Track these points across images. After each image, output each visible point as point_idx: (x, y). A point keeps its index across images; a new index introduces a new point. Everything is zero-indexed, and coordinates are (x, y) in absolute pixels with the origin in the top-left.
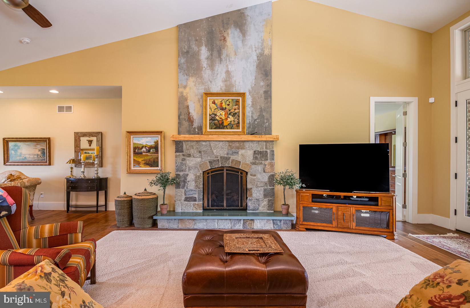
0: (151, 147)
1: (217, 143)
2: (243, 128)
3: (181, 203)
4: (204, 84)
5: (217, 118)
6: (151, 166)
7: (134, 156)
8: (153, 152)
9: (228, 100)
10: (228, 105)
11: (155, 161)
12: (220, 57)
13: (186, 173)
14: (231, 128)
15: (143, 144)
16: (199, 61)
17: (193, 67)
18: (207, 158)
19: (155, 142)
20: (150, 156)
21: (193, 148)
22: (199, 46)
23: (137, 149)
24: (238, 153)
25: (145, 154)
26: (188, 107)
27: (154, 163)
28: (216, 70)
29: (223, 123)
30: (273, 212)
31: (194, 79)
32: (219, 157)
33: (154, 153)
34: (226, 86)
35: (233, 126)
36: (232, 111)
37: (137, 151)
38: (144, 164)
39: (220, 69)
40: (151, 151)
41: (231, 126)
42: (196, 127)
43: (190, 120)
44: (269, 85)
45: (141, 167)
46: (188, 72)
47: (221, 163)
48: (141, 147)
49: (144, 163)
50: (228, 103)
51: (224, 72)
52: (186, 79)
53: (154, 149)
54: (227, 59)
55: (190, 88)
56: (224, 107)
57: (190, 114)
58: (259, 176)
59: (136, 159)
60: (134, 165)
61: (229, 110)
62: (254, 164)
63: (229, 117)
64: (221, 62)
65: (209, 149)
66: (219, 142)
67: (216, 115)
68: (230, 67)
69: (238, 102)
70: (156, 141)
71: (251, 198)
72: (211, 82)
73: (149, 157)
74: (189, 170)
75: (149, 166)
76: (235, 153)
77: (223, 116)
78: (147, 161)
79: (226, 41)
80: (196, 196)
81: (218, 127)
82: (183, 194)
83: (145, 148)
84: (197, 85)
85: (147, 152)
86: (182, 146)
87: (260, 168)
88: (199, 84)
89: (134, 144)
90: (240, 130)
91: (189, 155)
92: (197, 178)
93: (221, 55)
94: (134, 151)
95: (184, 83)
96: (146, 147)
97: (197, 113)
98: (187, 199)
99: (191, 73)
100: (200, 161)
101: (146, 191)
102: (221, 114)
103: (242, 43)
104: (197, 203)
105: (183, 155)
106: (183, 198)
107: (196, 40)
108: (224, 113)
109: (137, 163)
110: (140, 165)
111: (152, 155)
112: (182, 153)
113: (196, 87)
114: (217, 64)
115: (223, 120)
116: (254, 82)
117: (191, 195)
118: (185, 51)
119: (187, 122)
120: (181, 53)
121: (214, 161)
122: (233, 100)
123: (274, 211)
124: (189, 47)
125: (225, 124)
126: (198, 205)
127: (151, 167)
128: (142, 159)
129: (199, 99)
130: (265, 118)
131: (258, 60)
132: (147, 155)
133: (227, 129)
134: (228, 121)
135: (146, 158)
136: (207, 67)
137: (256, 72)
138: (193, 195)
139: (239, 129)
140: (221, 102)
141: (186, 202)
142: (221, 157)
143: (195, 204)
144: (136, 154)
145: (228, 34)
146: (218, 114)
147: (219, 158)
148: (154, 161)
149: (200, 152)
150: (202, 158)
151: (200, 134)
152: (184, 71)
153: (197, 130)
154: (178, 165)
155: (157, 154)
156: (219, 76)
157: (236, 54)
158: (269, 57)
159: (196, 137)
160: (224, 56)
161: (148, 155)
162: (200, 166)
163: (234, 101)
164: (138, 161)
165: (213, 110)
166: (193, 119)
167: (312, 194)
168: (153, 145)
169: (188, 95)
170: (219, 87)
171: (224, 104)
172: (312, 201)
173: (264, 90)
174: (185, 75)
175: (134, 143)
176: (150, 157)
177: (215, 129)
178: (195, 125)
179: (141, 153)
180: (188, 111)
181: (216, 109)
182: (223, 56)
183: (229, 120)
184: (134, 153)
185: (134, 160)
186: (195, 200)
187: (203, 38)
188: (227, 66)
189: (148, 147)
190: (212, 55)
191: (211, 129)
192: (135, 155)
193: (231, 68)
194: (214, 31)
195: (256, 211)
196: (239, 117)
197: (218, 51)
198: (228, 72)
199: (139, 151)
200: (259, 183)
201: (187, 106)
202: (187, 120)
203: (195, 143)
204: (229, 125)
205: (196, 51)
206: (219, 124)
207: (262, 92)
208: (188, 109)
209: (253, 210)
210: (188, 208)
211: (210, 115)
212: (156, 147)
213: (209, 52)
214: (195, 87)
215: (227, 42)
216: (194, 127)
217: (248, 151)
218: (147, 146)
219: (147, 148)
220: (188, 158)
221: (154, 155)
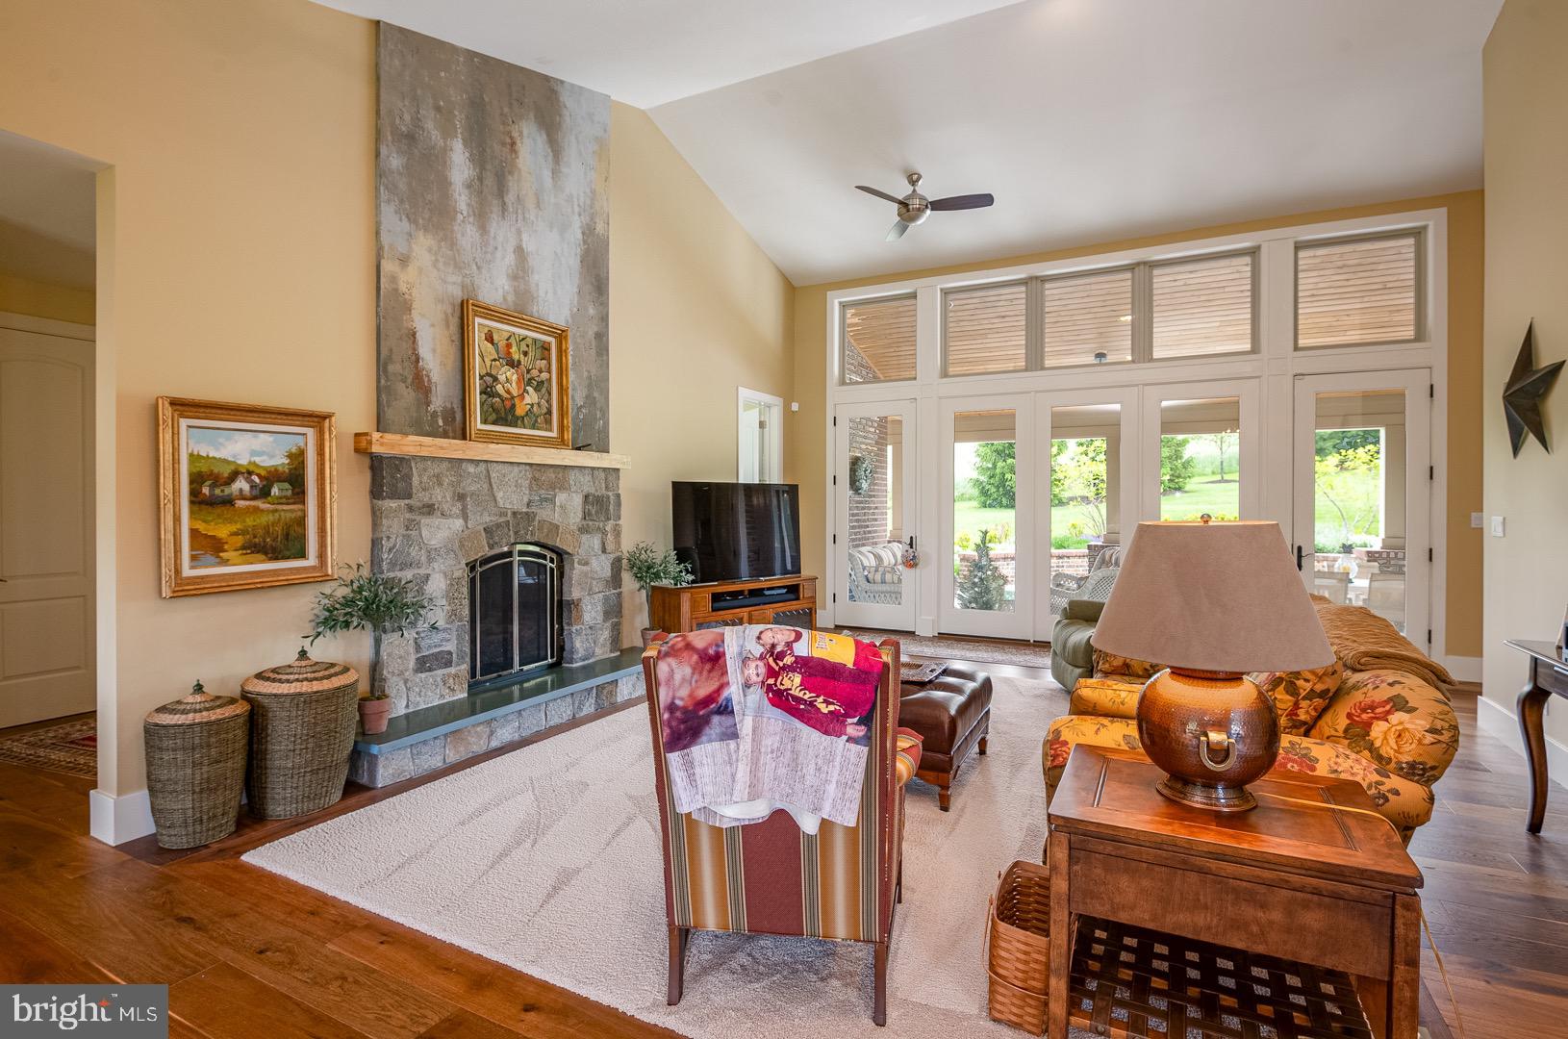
0: (272, 477)
1: (506, 469)
2: (562, 428)
3: (406, 682)
4: (460, 268)
5: (499, 388)
6: (275, 554)
7: (192, 513)
8: (281, 498)
9: (523, 339)
10: (525, 354)
11: (292, 532)
12: (503, 197)
13: (422, 571)
14: (533, 427)
15: (235, 462)
16: (445, 184)
17: (429, 197)
18: (481, 519)
19: (290, 456)
20: (268, 514)
21: (440, 484)
22: (448, 133)
23: (208, 483)
24: (552, 501)
25: (248, 503)
26: (414, 335)
27: (286, 542)
28: (492, 234)
29: (513, 406)
30: (619, 653)
31: (433, 242)
32: (509, 514)
33: (286, 500)
34: (516, 292)
35: (536, 421)
36: (535, 373)
37: (206, 490)
38: (243, 548)
39: (502, 232)
40: (275, 491)
41: (531, 419)
42: (439, 410)
43: (420, 383)
44: (604, 319)
45: (225, 562)
46: (413, 210)
47: (516, 533)
48: (226, 475)
49: (239, 545)
50: (524, 348)
51: (512, 250)
52: (407, 233)
53: (287, 485)
54: (519, 211)
55: (420, 270)
56: (516, 357)
57: (421, 364)
58: (594, 563)
59: (201, 527)
60: (193, 558)
61: (528, 371)
62: (583, 530)
63: (528, 393)
64: (503, 213)
65: (486, 486)
66: (510, 468)
67: (495, 379)
68: (525, 237)
69: (546, 349)
70: (294, 450)
71: (578, 628)
72: (478, 268)
73: (264, 519)
74: (430, 560)
75: (266, 554)
76: (546, 500)
77: (514, 384)
78: (255, 537)
79: (516, 152)
80: (451, 647)
81: (502, 418)
82: (412, 650)
83: (249, 480)
84: (441, 265)
85: (254, 498)
86: (408, 477)
87: (595, 541)
88: (445, 263)
89: (194, 458)
90: (554, 434)
91: (429, 509)
92: (453, 583)
93: (505, 189)
94: (194, 493)
95: (402, 248)
96: (250, 473)
97: (443, 364)
98: (424, 664)
99: (423, 219)
100: (461, 529)
101: (308, 658)
102: (507, 380)
103: (553, 178)
104: (452, 670)
105: (410, 509)
106: (412, 664)
107: (438, 109)
108: (515, 377)
109: (208, 546)
110: (221, 554)
111: (276, 511)
112: (407, 501)
113: (438, 270)
114: (496, 218)
115: (513, 398)
116: (576, 302)
117: (435, 646)
118: (404, 129)
119: (410, 390)
120: (389, 129)
121: (498, 526)
122: (535, 340)
123: (621, 651)
124: (417, 121)
125: (520, 411)
126: (456, 676)
127: (276, 559)
128: (234, 528)
129: (446, 313)
130: (598, 405)
131: (585, 242)
132: (257, 509)
133: (525, 428)
134: (525, 402)
135: (250, 521)
136: (469, 216)
137: (581, 274)
138: (440, 646)
139: (551, 430)
140: (507, 340)
141: (423, 675)
142: (514, 513)
143: (449, 675)
144: (203, 507)
145: (521, 134)
146: (502, 378)
147: (509, 517)
148: (288, 535)
149: (461, 497)
150: (466, 518)
151: (451, 435)
152: (402, 201)
153: (441, 423)
154: (395, 546)
155: (300, 506)
156: (499, 254)
157: (538, 206)
158: (604, 244)
159: (453, 448)
160: (512, 198)
161: (262, 511)
162: (462, 546)
163: (539, 345)
164: (213, 537)
165: (488, 363)
166: (429, 381)
167: (713, 594)
168: (280, 469)
169: (414, 292)
170: (501, 292)
171: (514, 349)
172: (713, 610)
173: (596, 329)
174: (404, 217)
175: (191, 455)
176: (271, 517)
177: (494, 423)
178: (437, 403)
179: (229, 502)
180: (414, 349)
181: (495, 360)
182: (510, 198)
183: (528, 400)
184: (192, 502)
185: (194, 533)
186: (448, 664)
187: (457, 113)
188: (519, 232)
189: (259, 475)
190: (481, 179)
191: (485, 423)
192: (196, 508)
193: (529, 244)
194: (488, 107)
195: (591, 661)
196: (550, 394)
197: (496, 175)
198: (519, 251)
199: (217, 492)
200: (594, 583)
201: (409, 330)
202: (409, 381)
203: (445, 465)
204: (527, 414)
205: (436, 145)
206: (505, 409)
207: (591, 334)
208: (414, 342)
209: (584, 660)
210: (429, 693)
211: (481, 378)
212: (294, 478)
213: (474, 169)
214: (435, 271)
215: (518, 158)
216: (431, 408)
217: (574, 495)
218: (258, 471)
219: (256, 479)
220: (425, 520)
221: (285, 507)
